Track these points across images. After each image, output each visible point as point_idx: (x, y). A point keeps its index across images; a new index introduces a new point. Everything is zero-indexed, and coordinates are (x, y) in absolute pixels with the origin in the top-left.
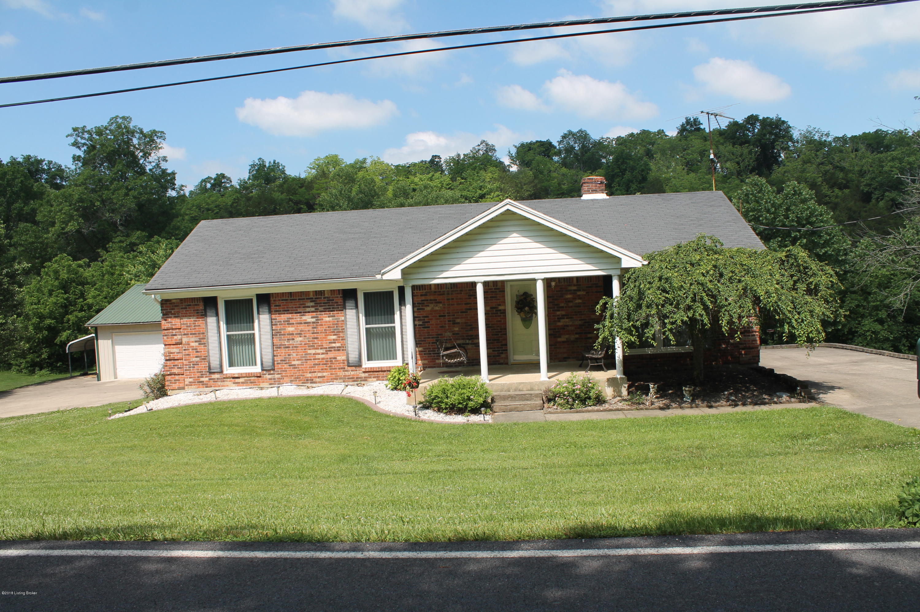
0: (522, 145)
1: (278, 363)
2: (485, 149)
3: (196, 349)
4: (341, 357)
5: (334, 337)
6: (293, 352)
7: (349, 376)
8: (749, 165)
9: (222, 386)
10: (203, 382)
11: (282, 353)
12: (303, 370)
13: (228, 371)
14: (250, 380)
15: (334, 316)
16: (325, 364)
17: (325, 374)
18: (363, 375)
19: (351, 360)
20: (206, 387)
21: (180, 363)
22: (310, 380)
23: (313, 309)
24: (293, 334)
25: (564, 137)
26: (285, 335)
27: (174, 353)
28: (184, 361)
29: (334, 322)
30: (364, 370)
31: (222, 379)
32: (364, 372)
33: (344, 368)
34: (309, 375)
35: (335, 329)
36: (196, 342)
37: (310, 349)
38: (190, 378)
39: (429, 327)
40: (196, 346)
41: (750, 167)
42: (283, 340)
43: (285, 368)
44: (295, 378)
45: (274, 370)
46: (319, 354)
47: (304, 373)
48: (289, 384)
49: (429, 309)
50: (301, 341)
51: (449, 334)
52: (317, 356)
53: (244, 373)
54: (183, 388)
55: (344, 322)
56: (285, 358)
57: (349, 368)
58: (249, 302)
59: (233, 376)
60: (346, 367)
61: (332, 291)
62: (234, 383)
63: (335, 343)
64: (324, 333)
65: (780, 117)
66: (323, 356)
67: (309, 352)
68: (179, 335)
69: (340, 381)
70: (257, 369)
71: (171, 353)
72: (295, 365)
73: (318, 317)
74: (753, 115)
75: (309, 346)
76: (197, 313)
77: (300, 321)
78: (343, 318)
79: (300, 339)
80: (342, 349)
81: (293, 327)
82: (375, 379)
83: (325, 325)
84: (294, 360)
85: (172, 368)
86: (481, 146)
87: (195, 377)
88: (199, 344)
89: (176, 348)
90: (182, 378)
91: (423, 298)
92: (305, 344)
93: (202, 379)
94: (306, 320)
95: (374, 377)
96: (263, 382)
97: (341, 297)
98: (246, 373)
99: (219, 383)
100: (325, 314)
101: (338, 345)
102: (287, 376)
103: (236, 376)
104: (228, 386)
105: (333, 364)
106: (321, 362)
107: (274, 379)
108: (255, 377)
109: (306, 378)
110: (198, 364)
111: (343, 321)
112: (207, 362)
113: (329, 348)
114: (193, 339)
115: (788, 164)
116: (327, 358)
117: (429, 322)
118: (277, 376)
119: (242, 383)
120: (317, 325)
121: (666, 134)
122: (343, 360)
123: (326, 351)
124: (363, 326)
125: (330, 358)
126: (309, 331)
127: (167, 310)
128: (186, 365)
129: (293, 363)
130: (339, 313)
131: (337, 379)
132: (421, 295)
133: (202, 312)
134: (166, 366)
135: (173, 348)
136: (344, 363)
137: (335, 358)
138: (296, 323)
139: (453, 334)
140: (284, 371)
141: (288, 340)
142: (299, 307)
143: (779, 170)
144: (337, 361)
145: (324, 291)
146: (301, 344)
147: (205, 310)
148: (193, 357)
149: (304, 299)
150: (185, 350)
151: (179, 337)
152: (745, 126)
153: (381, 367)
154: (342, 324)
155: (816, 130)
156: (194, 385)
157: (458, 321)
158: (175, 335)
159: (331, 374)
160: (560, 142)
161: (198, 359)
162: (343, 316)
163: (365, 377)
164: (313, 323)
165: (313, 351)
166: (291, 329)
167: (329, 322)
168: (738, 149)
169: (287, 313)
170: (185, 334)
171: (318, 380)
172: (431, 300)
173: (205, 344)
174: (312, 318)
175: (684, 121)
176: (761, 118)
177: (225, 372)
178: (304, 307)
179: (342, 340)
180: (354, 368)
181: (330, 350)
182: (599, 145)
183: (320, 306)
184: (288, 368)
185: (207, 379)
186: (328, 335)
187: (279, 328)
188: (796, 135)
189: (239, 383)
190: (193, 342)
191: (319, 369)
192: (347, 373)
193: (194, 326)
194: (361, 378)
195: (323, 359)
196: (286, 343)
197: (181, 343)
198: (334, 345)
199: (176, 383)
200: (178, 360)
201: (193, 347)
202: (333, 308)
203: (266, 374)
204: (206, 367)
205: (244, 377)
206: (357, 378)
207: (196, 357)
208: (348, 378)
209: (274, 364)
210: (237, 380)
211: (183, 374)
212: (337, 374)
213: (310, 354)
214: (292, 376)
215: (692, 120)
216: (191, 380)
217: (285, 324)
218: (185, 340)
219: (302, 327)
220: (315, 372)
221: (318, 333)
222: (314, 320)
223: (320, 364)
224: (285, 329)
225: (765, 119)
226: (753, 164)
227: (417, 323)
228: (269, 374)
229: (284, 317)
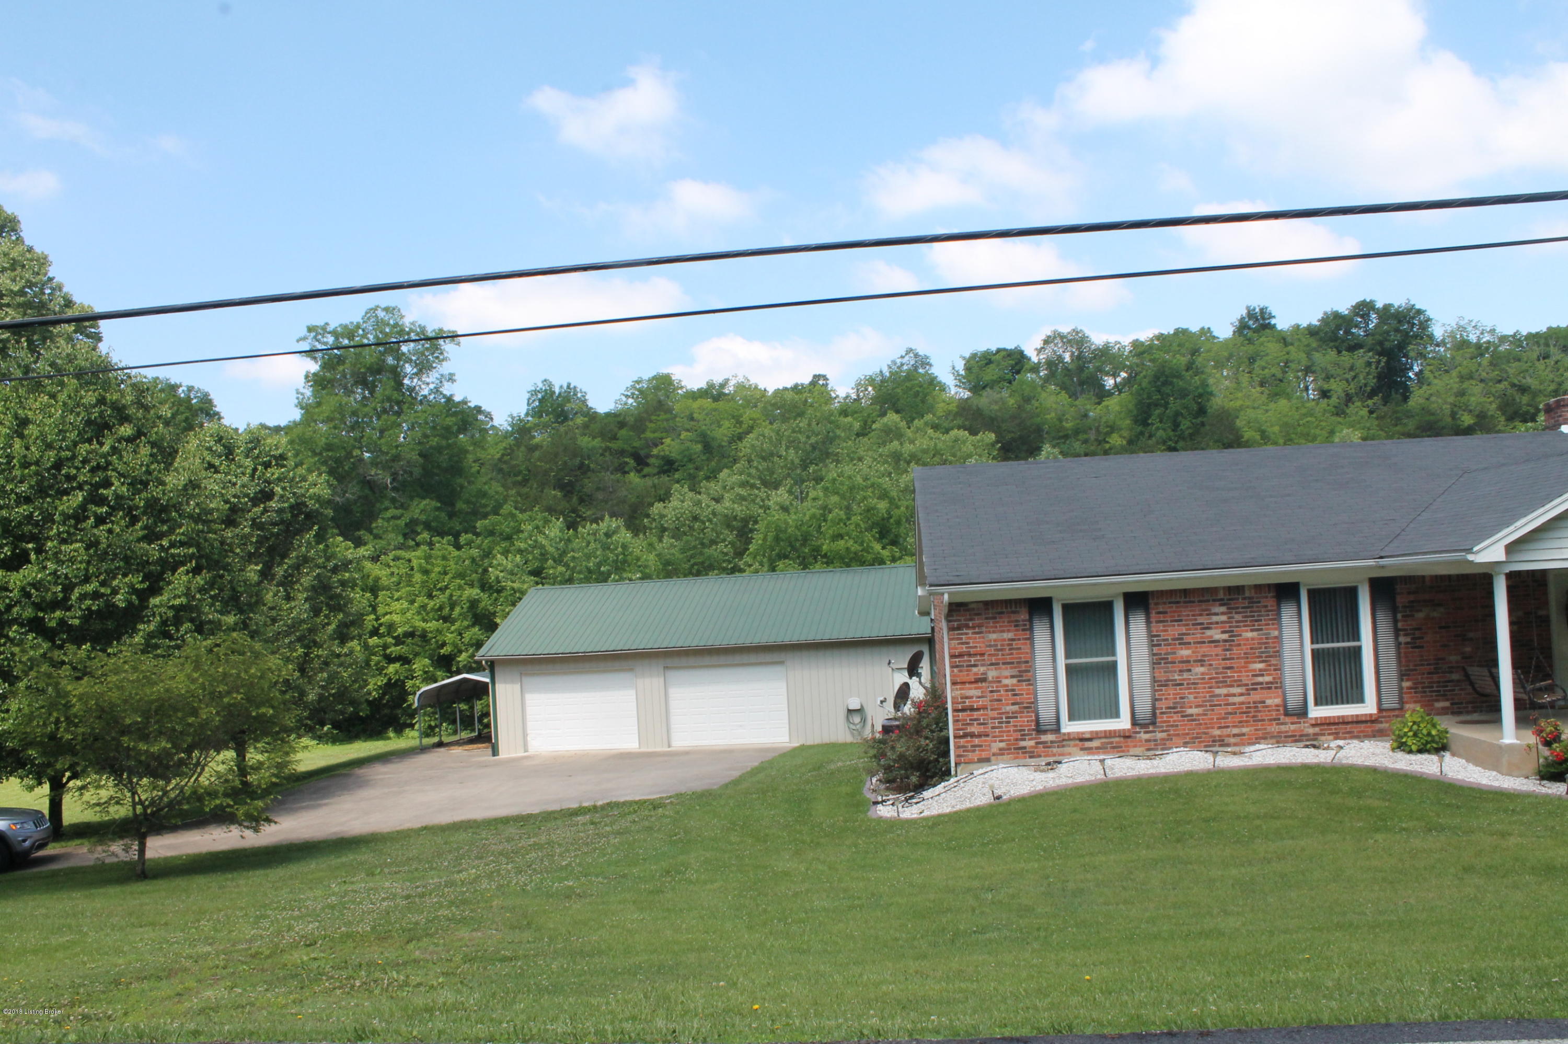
0: (974, 356)
1: (1162, 713)
2: (912, 362)
3: (1013, 690)
4: (1273, 701)
5: (1261, 666)
6: (1189, 693)
7: (1286, 732)
8: (1366, 385)
9: (1060, 755)
10: (1025, 748)
11: (1169, 694)
12: (1206, 724)
13: (1069, 727)
14: (1112, 743)
15: (1261, 630)
16: (1245, 713)
17: (1244, 730)
18: (1311, 731)
19: (1291, 705)
20: (1031, 757)
21: (982, 715)
22: (1220, 741)
23: (1224, 618)
24: (1189, 662)
25: (1047, 342)
26: (1175, 663)
27: (972, 697)
28: (989, 712)
29: (1261, 639)
30: (1313, 722)
31: (1059, 742)
32: (1313, 725)
33: (1279, 719)
34: (1217, 732)
35: (1262, 652)
36: (1012, 677)
37: (1219, 687)
38: (1001, 741)
39: (1422, 647)
40: (1013, 685)
41: (1368, 389)
42: (1171, 672)
43: (1174, 721)
44: (1193, 738)
45: (1153, 723)
46: (1234, 695)
47: (1208, 728)
48: (1182, 749)
49: (1421, 615)
50: (1203, 674)
51: (1453, 658)
52: (1232, 699)
53: (1101, 732)
54: (987, 760)
55: (1279, 639)
56: (1174, 703)
57: (1288, 719)
58: (1106, 608)
59: (1081, 736)
60: (1282, 717)
61: (1258, 588)
62: (1082, 749)
63: (1262, 675)
64: (1242, 658)
65: (1412, 303)
66: (1242, 699)
67: (1218, 691)
68: (983, 665)
69: (1271, 741)
70: (1123, 723)
71: (967, 698)
72: (1192, 715)
73: (1232, 631)
74: (1365, 300)
75: (1217, 682)
76: (1016, 626)
77: (1201, 638)
78: (1276, 633)
79: (1202, 669)
80: (1277, 685)
81: (1188, 649)
82: (1331, 737)
83: (1245, 645)
84: (1191, 707)
85: (968, 724)
86: (907, 358)
87: (1010, 740)
88: (1019, 681)
89: (976, 688)
90: (985, 741)
91: (1412, 598)
92: (1211, 679)
93: (1023, 744)
94: (1211, 637)
95: (1329, 734)
96: (1135, 746)
97: (1273, 597)
98: (1105, 731)
99: (1055, 750)
100: (1245, 626)
101: (1268, 679)
102: (1178, 735)
103: (1088, 736)
104: (1070, 754)
105: (1260, 711)
106: (1238, 709)
107: (1155, 740)
108: (1120, 736)
109: (1212, 737)
110: (1016, 717)
111: (1276, 637)
112: (1032, 712)
113: (1253, 684)
114: (1007, 673)
115: (1436, 381)
116: (1249, 703)
117: (1422, 638)
118: (1160, 735)
119: (1097, 748)
120: (1230, 645)
121: (1215, 334)
122: (1277, 706)
123: (1247, 690)
124: (1308, 647)
125: (1254, 703)
126: (1217, 655)
127: (960, 620)
128: (994, 719)
129: (1190, 711)
130: (1268, 624)
131: (1265, 738)
132: (1409, 593)
133: (1025, 625)
134: (958, 721)
135: (970, 689)
136: (1278, 710)
137: (1264, 702)
138: (1195, 643)
139: (1463, 658)
140: (1172, 726)
141: (1180, 671)
142: (1201, 615)
143: (1421, 391)
144: (1267, 707)
145: (1243, 587)
146: (1203, 679)
147: (1031, 621)
148: (1007, 704)
149: (1208, 601)
150: (992, 692)
151: (982, 669)
152: (1351, 320)
153: (1343, 717)
154: (1273, 643)
155: (1473, 324)
156: (1008, 754)
157: (1471, 635)
158: (975, 666)
159: (1256, 730)
160: (1039, 351)
161: (1016, 708)
162: (1275, 629)
163: (1315, 734)
164: (1225, 641)
165: (1224, 691)
166: (1185, 653)
167: (1253, 639)
168: (1346, 358)
169: (1179, 625)
170: (992, 664)
171: (1232, 740)
172: (1425, 601)
173: (1029, 680)
174: (1223, 632)
175: (1244, 312)
176: (1379, 305)
177: (1063, 730)
178: (1208, 615)
179: (1275, 670)
180: (1295, 719)
181: (1253, 688)
182: (1104, 353)
183: (1236, 613)
184: (1179, 721)
185: (1032, 743)
186: (1249, 662)
187: (1163, 649)
188: (1438, 332)
189: (1091, 748)
190: (1006, 677)
191: (1234, 722)
192: (1283, 728)
193: (1010, 649)
194: (1307, 735)
195: (1243, 703)
196: (1177, 677)
197: (984, 680)
198: (1260, 679)
199: (974, 751)
200: (978, 709)
201: (1007, 686)
202: (1259, 616)
203: (1139, 733)
204: (1032, 721)
205: (1100, 738)
206: (1301, 736)
207: (1013, 704)
208: (1286, 737)
209: (1154, 714)
210: (1088, 744)
211: (987, 736)
212: (1265, 729)
213: (1219, 695)
214: (1188, 734)
215: (1257, 310)
216: (1002, 745)
217: (1175, 644)
218: (992, 674)
219: (1205, 649)
220: (1228, 727)
221: (1233, 659)
222: (1225, 636)
223: (1236, 713)
224: (1175, 653)
225: (1387, 307)
226: (1372, 382)
227: (1402, 639)
228: (1146, 732)
229: (1174, 630)
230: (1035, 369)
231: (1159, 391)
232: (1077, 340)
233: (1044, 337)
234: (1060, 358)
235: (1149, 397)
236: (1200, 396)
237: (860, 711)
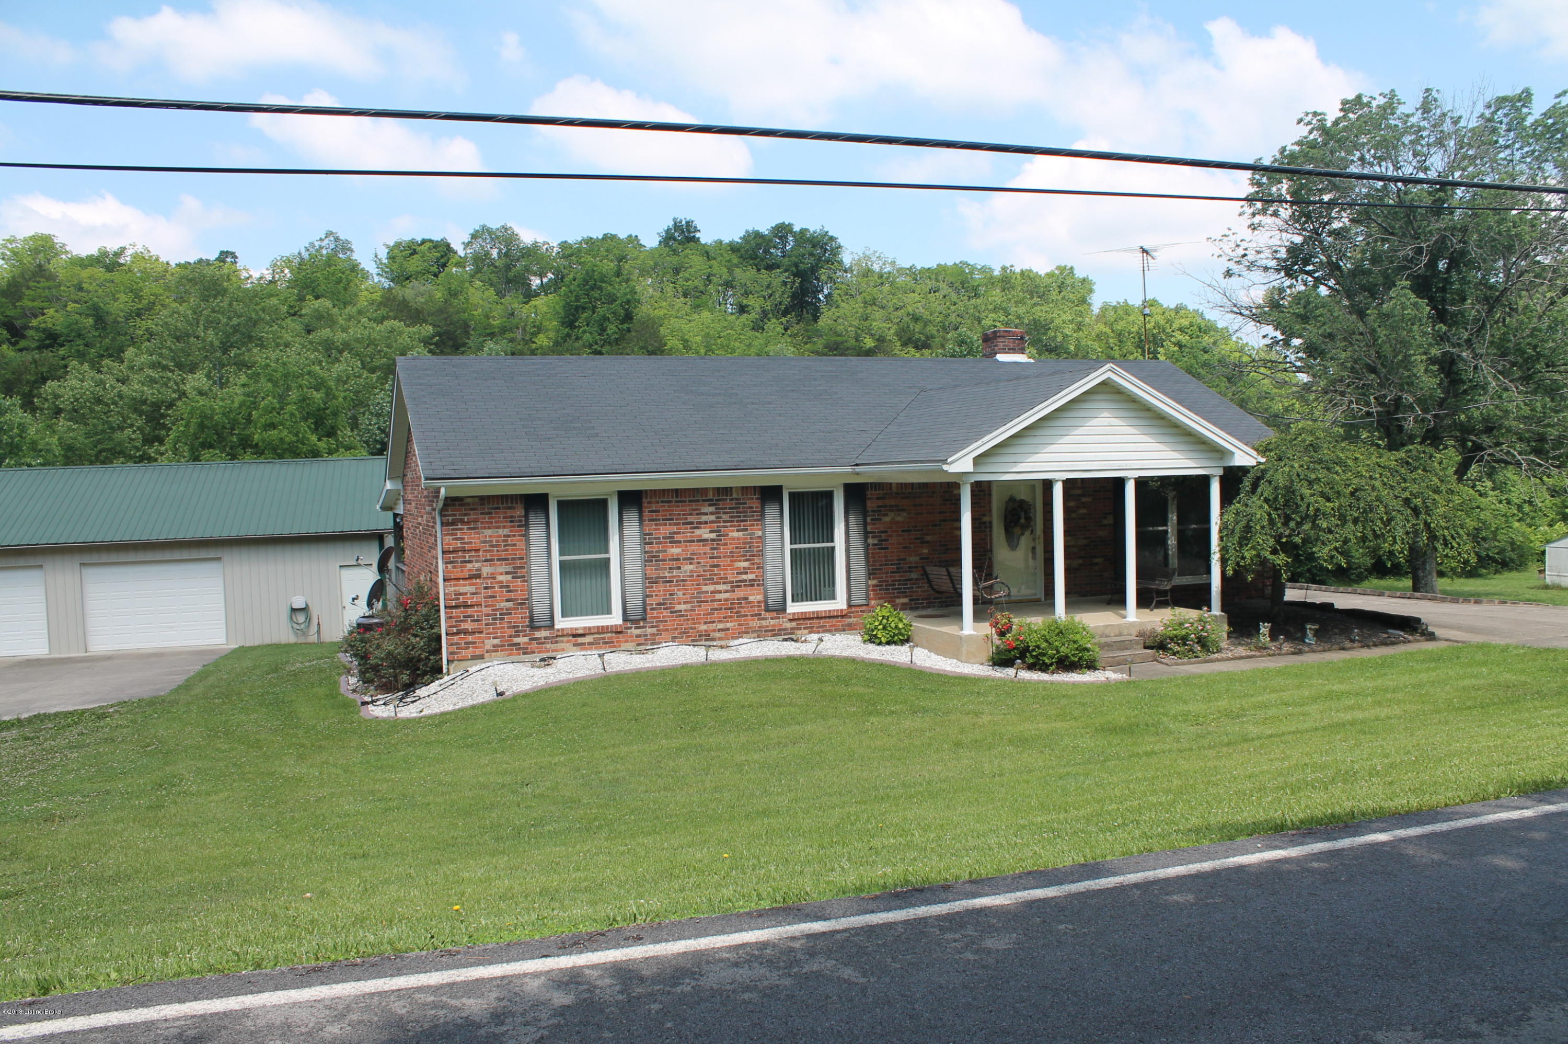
0: (398, 245)
1: (652, 609)
2: (332, 246)
3: (508, 587)
4: (756, 597)
5: (746, 564)
6: (678, 590)
7: (767, 626)
8: (780, 303)
9: (553, 651)
10: (519, 644)
11: (659, 591)
12: (693, 619)
13: (562, 623)
14: (604, 638)
15: (747, 530)
16: (730, 609)
17: (729, 625)
18: (789, 625)
19: (770, 601)
20: (524, 653)
21: (476, 611)
22: (706, 635)
23: (712, 518)
24: (678, 559)
25: (474, 236)
26: (665, 560)
27: (466, 594)
28: (484, 609)
29: (746, 539)
30: (791, 617)
31: (553, 638)
32: (791, 620)
33: (760, 615)
34: (704, 627)
35: (747, 552)
36: (507, 573)
37: (706, 585)
38: (494, 638)
39: (887, 548)
40: (508, 582)
41: (783, 307)
42: (661, 569)
43: (664, 617)
44: (681, 633)
45: (644, 619)
46: (720, 592)
47: (694, 624)
48: (671, 643)
49: (887, 519)
50: (691, 571)
51: (913, 559)
52: (718, 596)
53: (594, 627)
54: (481, 657)
55: (762, 539)
56: (664, 599)
57: (768, 615)
58: (600, 505)
59: (574, 632)
60: (763, 613)
61: (745, 490)
62: (574, 645)
63: (746, 573)
64: (729, 557)
65: (826, 229)
66: (727, 595)
67: (705, 588)
68: (477, 561)
69: (753, 635)
70: (615, 619)
71: (460, 594)
72: (681, 611)
73: (720, 531)
74: (784, 223)
75: (704, 580)
76: (511, 522)
77: (691, 537)
78: (760, 533)
79: (691, 567)
80: (758, 583)
81: (679, 547)
82: (806, 631)
83: (731, 544)
84: (680, 603)
85: (461, 621)
86: (326, 241)
87: (503, 637)
88: (513, 578)
89: (471, 585)
90: (479, 638)
91: (880, 503)
92: (698, 576)
93: (516, 640)
94: (701, 536)
95: (805, 628)
96: (627, 641)
97: (757, 499)
98: (598, 627)
99: (548, 646)
100: (731, 526)
101: (751, 576)
102: (667, 630)
103: (581, 632)
104: (563, 650)
105: (743, 608)
106: (723, 605)
107: (645, 635)
108: (612, 632)
109: (698, 632)
110: (511, 614)
111: (759, 537)
112: (526, 608)
113: (737, 582)
114: (503, 569)
115: (843, 305)
116: (734, 599)
117: (887, 540)
118: (649, 631)
119: (589, 644)
120: (718, 544)
121: (642, 242)
122: (759, 602)
123: (732, 587)
124: (788, 547)
125: (738, 599)
126: (705, 554)
127: (455, 515)
128: (488, 615)
129: (678, 607)
130: (753, 525)
131: (747, 633)
132: (878, 499)
133: (521, 521)
134: (451, 617)
135: (464, 585)
136: (759, 606)
137: (747, 599)
138: (685, 541)
139: (921, 559)
140: (662, 621)
141: (670, 569)
142: (691, 514)
143: (830, 313)
144: (749, 603)
145: (731, 488)
146: (692, 576)
147: (526, 517)
148: (502, 601)
149: (698, 501)
150: (486, 588)
151: (477, 565)
152: (771, 241)
153: (818, 612)
154: (757, 543)
155: (877, 255)
156: (502, 651)
157: (928, 538)
158: (469, 562)
159: (739, 625)
160: (467, 245)
161: (510, 604)
162: (759, 530)
163: (792, 629)
164: (713, 540)
165: (711, 588)
166: (675, 551)
167: (738, 539)
168: (764, 276)
169: (670, 524)
170: (486, 561)
171: (718, 635)
172: (891, 506)
173: (524, 577)
174: (711, 532)
175: (671, 224)
176: (796, 228)
177: (556, 627)
178: (697, 514)
179: (758, 568)
180: (774, 614)
181: (737, 585)
182: (532, 252)
183: (724, 513)
184: (668, 617)
185: (526, 639)
186: (735, 561)
187: (655, 548)
188: (847, 259)
189: (584, 644)
190: (501, 574)
191: (720, 618)
192: (764, 623)
193: (505, 546)
194: (785, 629)
195: (726, 600)
196: (667, 575)
197: (478, 576)
198: (744, 577)
199: (468, 648)
200: (472, 606)
201: (502, 582)
202: (744, 516)
203: (631, 628)
204: (525, 617)
205: (593, 634)
206: (779, 630)
207: (508, 600)
208: (766, 631)
209: (645, 610)
210: (580, 640)
211: (481, 632)
212: (748, 624)
213: (707, 592)
214: (676, 629)
215: (684, 223)
216: (497, 641)
217: (666, 543)
218: (486, 570)
219: (694, 548)
220: (714, 622)
221: (720, 557)
222: (713, 536)
223: (721, 609)
224: (666, 551)
225: (803, 231)
226: (787, 301)
227: (870, 541)
228: (636, 628)
229: (665, 530)
230: (461, 264)
231: (588, 295)
232: (506, 237)
233: (472, 231)
234: (487, 254)
235: (577, 300)
236: (628, 302)
237: (305, 610)
